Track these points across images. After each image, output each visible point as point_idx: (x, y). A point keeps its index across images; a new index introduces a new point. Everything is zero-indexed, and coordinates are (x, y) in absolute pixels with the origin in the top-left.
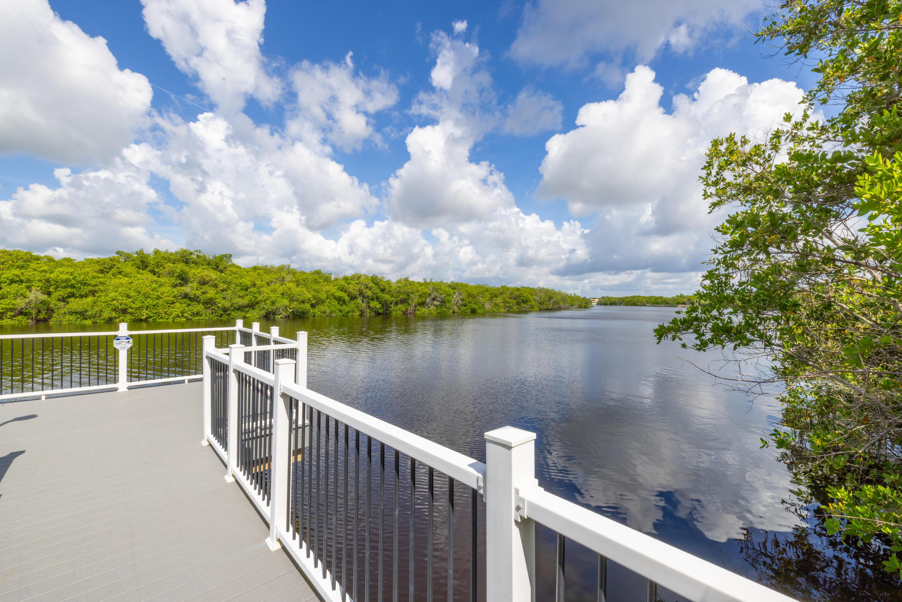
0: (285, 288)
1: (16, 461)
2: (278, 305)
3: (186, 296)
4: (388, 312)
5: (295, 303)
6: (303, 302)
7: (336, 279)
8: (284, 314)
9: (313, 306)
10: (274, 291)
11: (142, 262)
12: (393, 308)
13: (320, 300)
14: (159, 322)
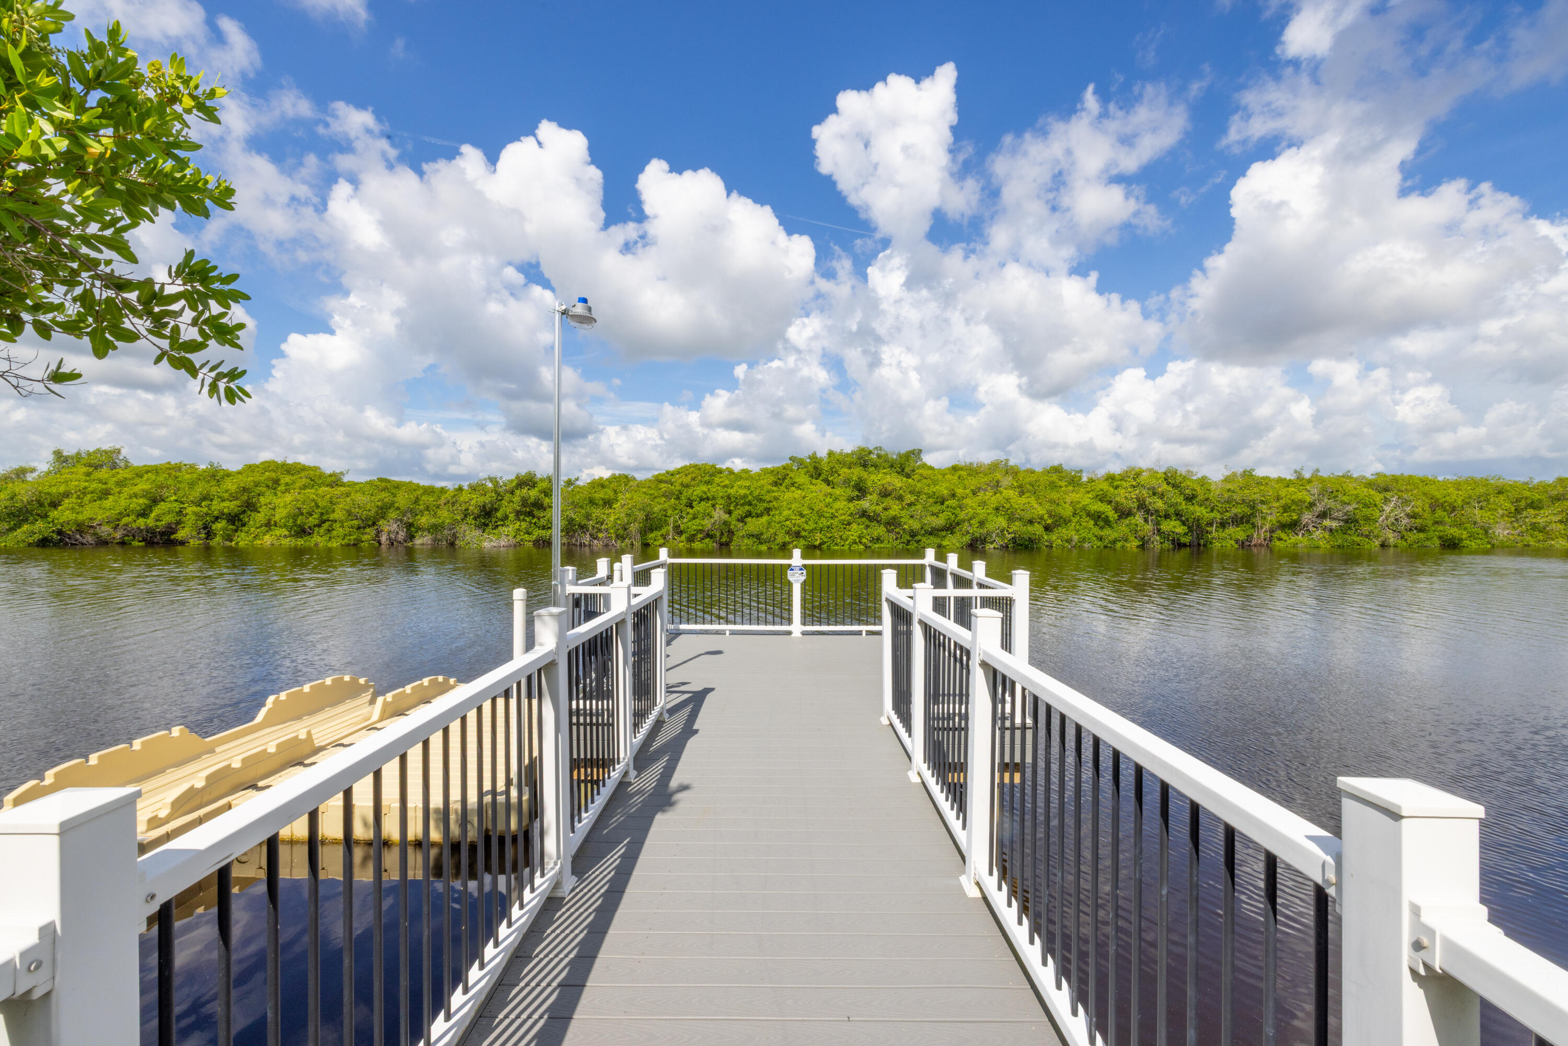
0: (1001, 498)
1: (709, 697)
2: (990, 526)
3: (864, 514)
4: (1202, 542)
5: (1017, 523)
6: (1031, 522)
7: (1091, 481)
8: (999, 542)
9: (1047, 529)
10: (983, 504)
11: (816, 468)
12: (1215, 534)
13: (1061, 518)
14: (834, 550)
